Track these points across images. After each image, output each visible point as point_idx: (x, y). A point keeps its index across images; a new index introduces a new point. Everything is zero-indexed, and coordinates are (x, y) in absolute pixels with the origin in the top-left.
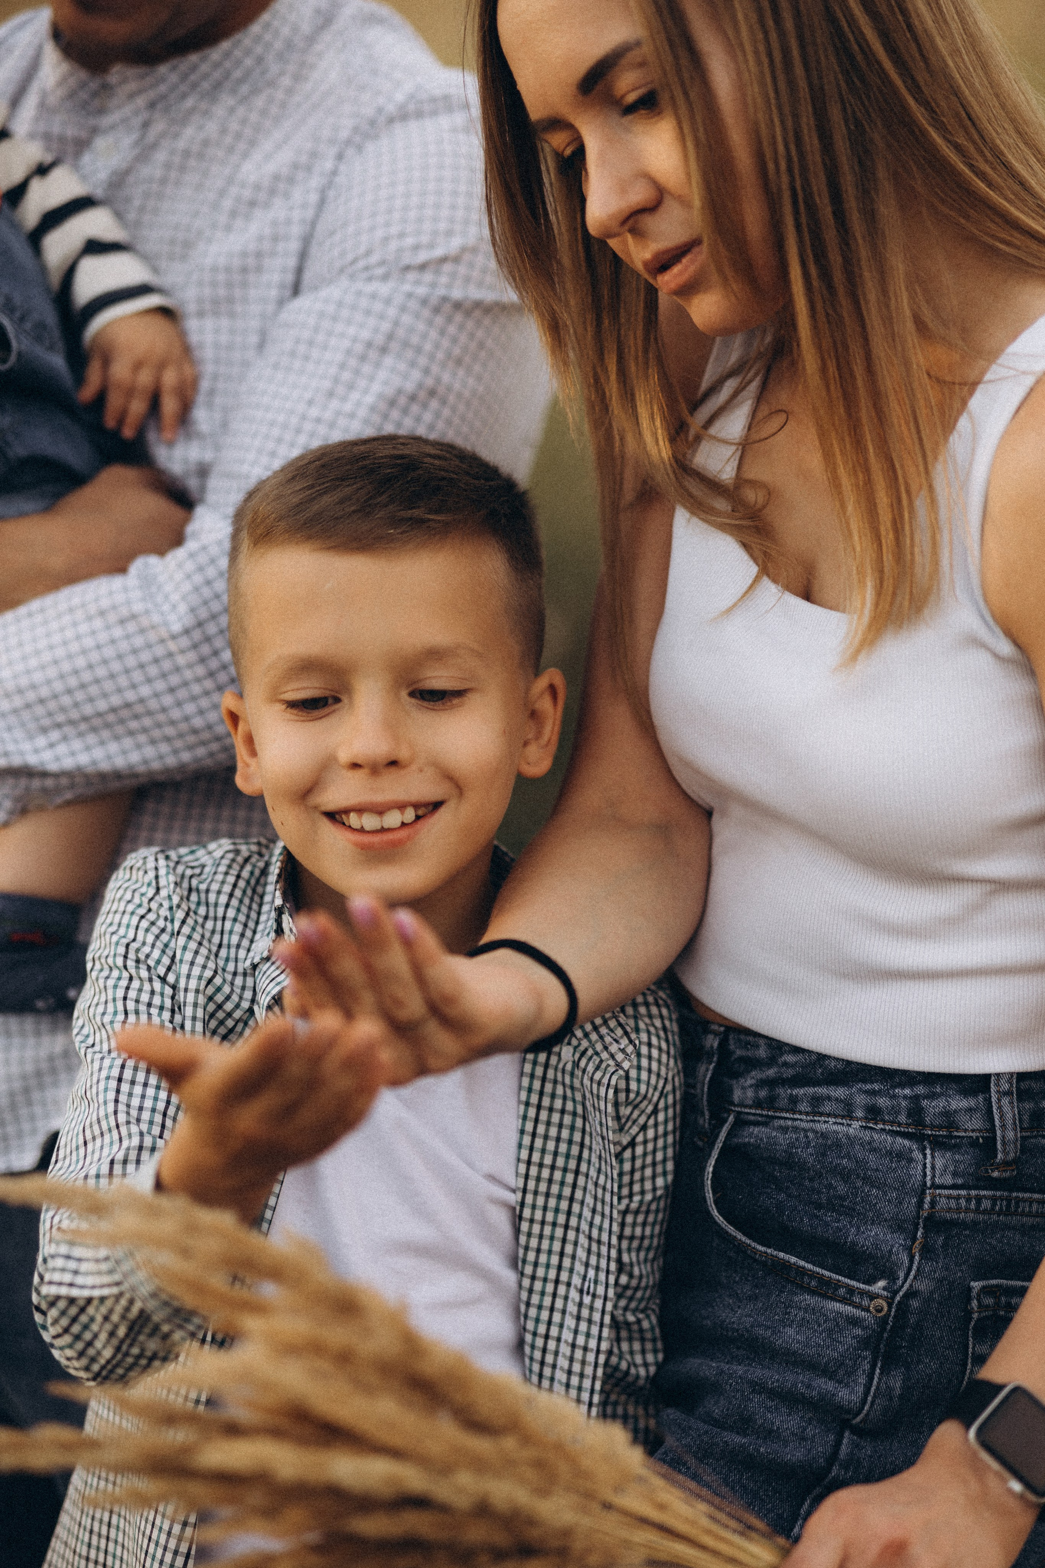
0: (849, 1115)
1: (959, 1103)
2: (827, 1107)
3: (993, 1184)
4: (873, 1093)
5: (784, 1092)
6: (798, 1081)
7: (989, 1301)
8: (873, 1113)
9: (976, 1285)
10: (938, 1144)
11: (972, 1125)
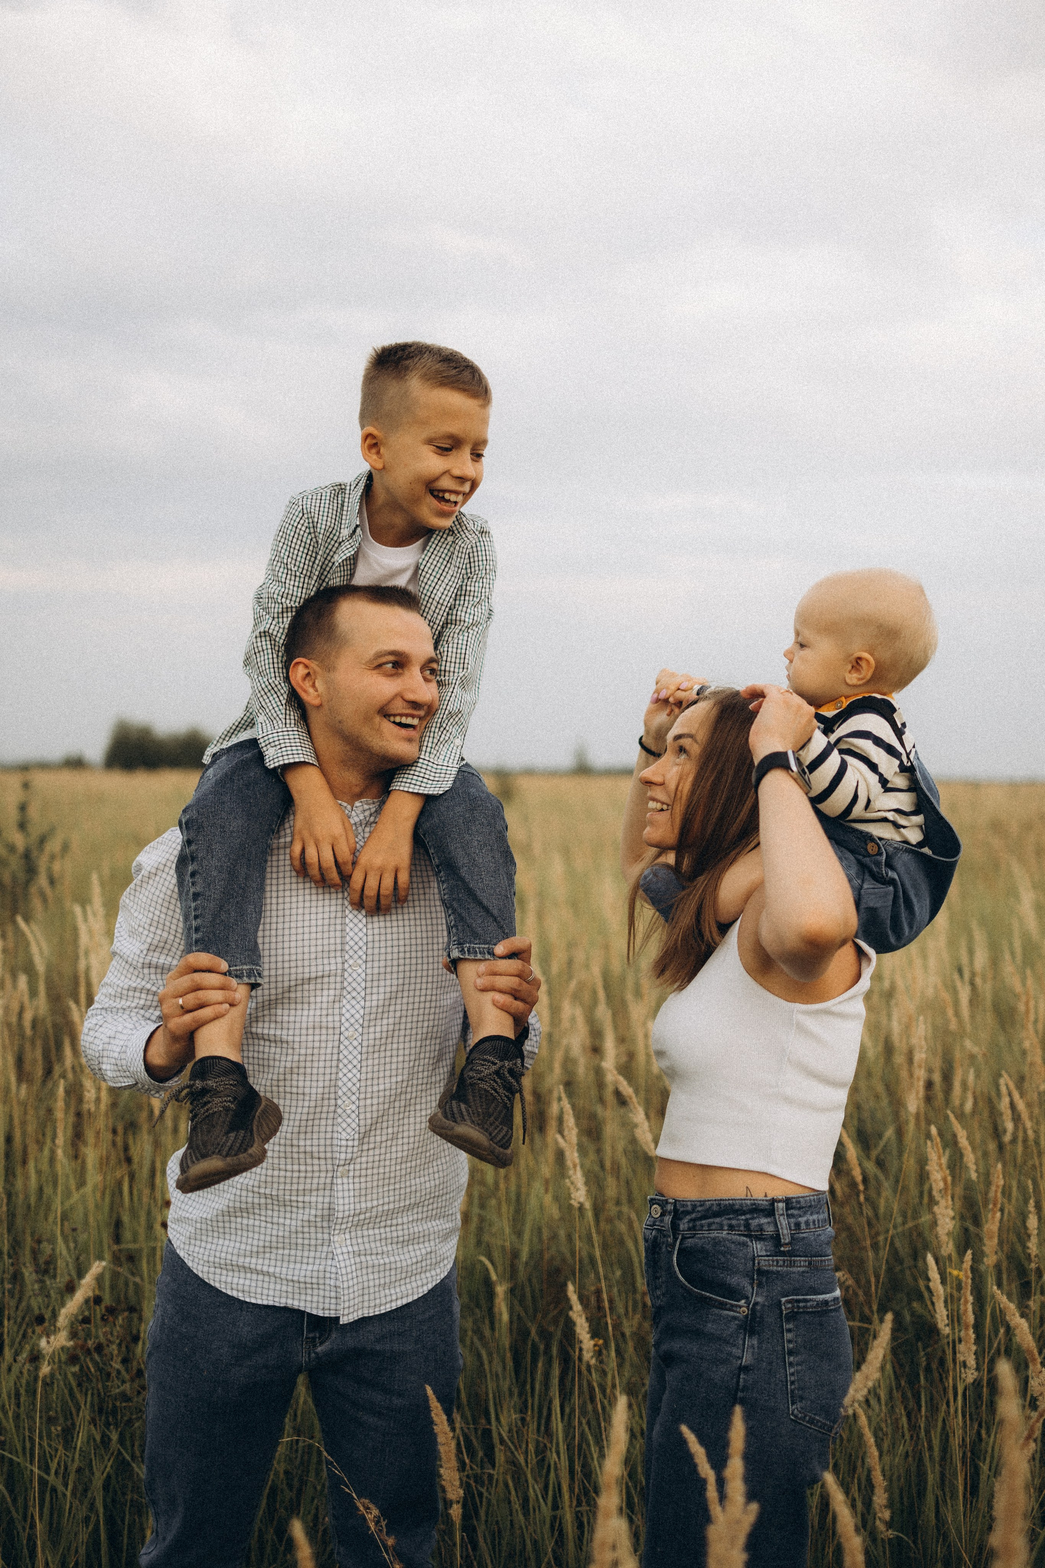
0: (722, 1229)
1: (764, 1220)
2: (713, 1227)
3: (783, 1254)
4: (730, 1219)
5: (698, 1223)
6: (704, 1217)
7: (790, 1305)
8: (731, 1227)
9: (783, 1300)
10: (759, 1238)
11: (770, 1230)
